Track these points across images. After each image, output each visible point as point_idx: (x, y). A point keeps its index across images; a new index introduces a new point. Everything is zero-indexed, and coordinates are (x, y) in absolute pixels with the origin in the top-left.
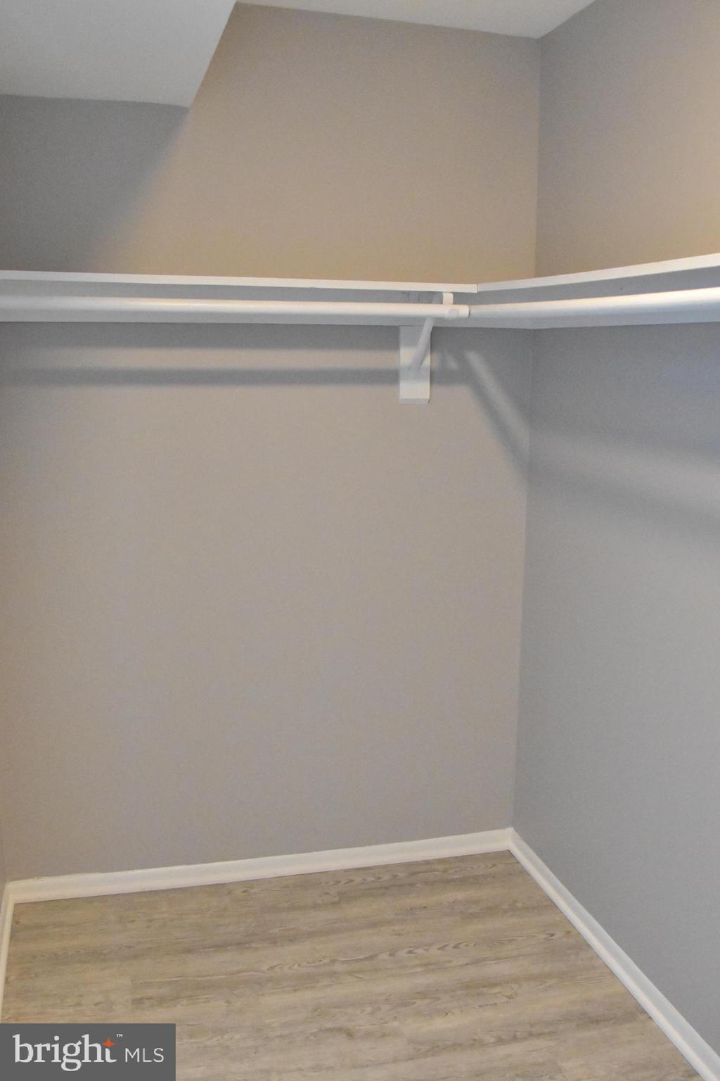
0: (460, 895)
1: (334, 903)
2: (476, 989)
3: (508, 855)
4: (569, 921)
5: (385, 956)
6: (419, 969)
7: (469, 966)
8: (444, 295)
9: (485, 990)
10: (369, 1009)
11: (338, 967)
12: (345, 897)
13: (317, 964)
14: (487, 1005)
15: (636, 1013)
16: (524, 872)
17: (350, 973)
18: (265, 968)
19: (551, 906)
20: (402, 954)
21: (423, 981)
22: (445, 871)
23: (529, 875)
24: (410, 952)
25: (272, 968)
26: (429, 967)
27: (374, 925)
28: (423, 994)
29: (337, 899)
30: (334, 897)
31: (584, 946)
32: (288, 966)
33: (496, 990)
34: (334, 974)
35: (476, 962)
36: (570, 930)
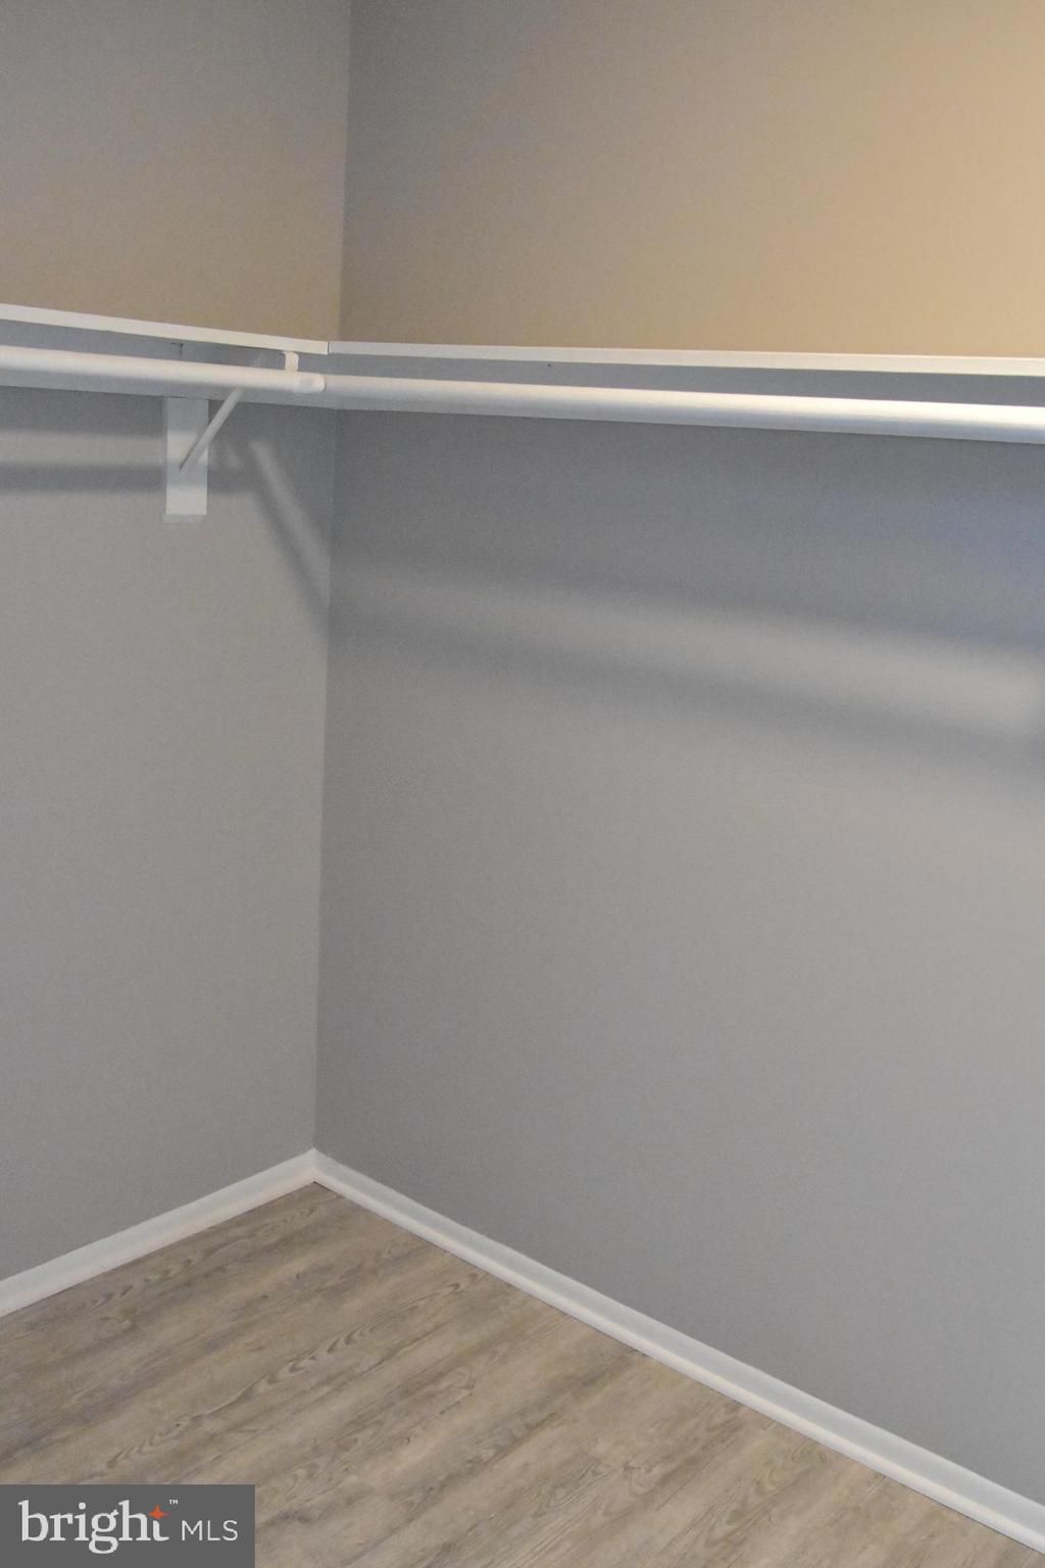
0: (298, 1265)
1: (127, 1331)
2: (418, 1391)
3: (317, 1189)
4: (464, 1261)
5: (263, 1387)
6: (326, 1389)
7: (385, 1363)
8: (287, 356)
9: (431, 1388)
10: (301, 1472)
11: (211, 1426)
12: (138, 1319)
13: (175, 1432)
14: (449, 1408)
15: (625, 1356)
16: (357, 1209)
17: (236, 1428)
18: (102, 1467)
19: (425, 1247)
20: (284, 1374)
21: (343, 1403)
22: (252, 1235)
23: (366, 1211)
24: (293, 1369)
25: (112, 1464)
26: (339, 1380)
27: (212, 1346)
28: (359, 1422)
29: (127, 1323)
30: (120, 1322)
31: (505, 1289)
32: (136, 1449)
33: (444, 1384)
34: (212, 1438)
35: (391, 1354)
36: (475, 1274)
